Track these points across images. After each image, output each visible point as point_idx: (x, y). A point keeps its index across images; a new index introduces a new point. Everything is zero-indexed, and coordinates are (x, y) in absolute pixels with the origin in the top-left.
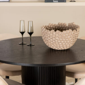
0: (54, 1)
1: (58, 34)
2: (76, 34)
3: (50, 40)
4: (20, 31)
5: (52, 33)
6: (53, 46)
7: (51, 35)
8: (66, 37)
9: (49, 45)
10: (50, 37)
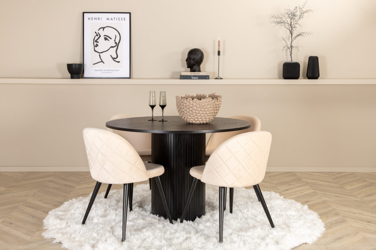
0: (192, 78)
1: (196, 103)
2: (217, 104)
3: (186, 110)
4: (150, 105)
5: (189, 102)
6: (190, 119)
7: (188, 104)
8: (205, 106)
9: (186, 117)
10: (186, 107)
